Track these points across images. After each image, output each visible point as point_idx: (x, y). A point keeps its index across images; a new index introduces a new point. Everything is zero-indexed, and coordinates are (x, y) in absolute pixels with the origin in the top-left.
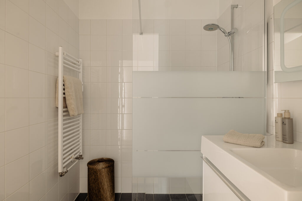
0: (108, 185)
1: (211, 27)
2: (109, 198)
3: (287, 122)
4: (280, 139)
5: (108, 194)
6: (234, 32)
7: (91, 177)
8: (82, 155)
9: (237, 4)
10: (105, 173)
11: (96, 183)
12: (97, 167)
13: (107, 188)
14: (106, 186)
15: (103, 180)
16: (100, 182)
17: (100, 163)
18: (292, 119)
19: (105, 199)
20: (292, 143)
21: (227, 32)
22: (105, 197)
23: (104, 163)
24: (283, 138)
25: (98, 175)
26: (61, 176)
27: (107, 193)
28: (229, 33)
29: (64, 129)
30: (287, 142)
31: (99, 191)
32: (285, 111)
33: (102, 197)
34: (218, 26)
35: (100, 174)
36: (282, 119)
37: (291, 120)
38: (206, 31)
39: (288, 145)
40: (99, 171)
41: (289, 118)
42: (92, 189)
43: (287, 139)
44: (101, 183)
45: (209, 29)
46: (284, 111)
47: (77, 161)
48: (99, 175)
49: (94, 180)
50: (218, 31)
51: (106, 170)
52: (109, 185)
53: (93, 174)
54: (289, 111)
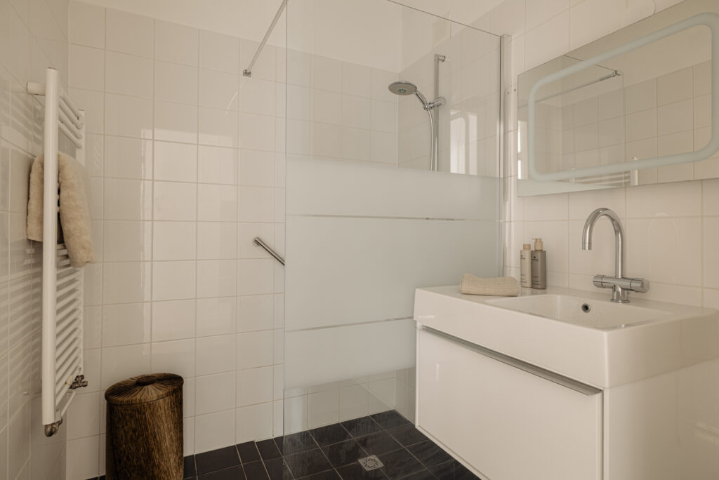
0: (171, 438)
1: (402, 88)
2: (174, 471)
3: (539, 255)
4: (528, 284)
5: (172, 460)
6: (441, 104)
7: (123, 427)
8: (82, 377)
9: (443, 55)
10: (166, 408)
11: (141, 438)
12: (143, 398)
13: (169, 446)
14: (167, 442)
15: (159, 427)
16: (151, 434)
17: (146, 387)
18: (545, 252)
19: (164, 475)
20: (545, 288)
21: (428, 102)
22: (166, 468)
23: (157, 385)
24: (532, 281)
25: (145, 418)
26: (50, 434)
27: (169, 459)
28: (430, 104)
29: (59, 300)
30: (539, 287)
31: (149, 457)
32: (536, 240)
33: (156, 472)
34: (416, 88)
35: (152, 414)
36: (532, 252)
37: (543, 253)
38: (394, 95)
39: (540, 291)
40: (150, 408)
41: (541, 250)
42: (128, 458)
43: (539, 283)
44: (155, 437)
45: (400, 91)
46: (534, 241)
47: (74, 392)
48: (148, 417)
49: (134, 431)
50: (413, 96)
51: (167, 401)
52: (174, 438)
53: (132, 416)
54: (540, 239)
